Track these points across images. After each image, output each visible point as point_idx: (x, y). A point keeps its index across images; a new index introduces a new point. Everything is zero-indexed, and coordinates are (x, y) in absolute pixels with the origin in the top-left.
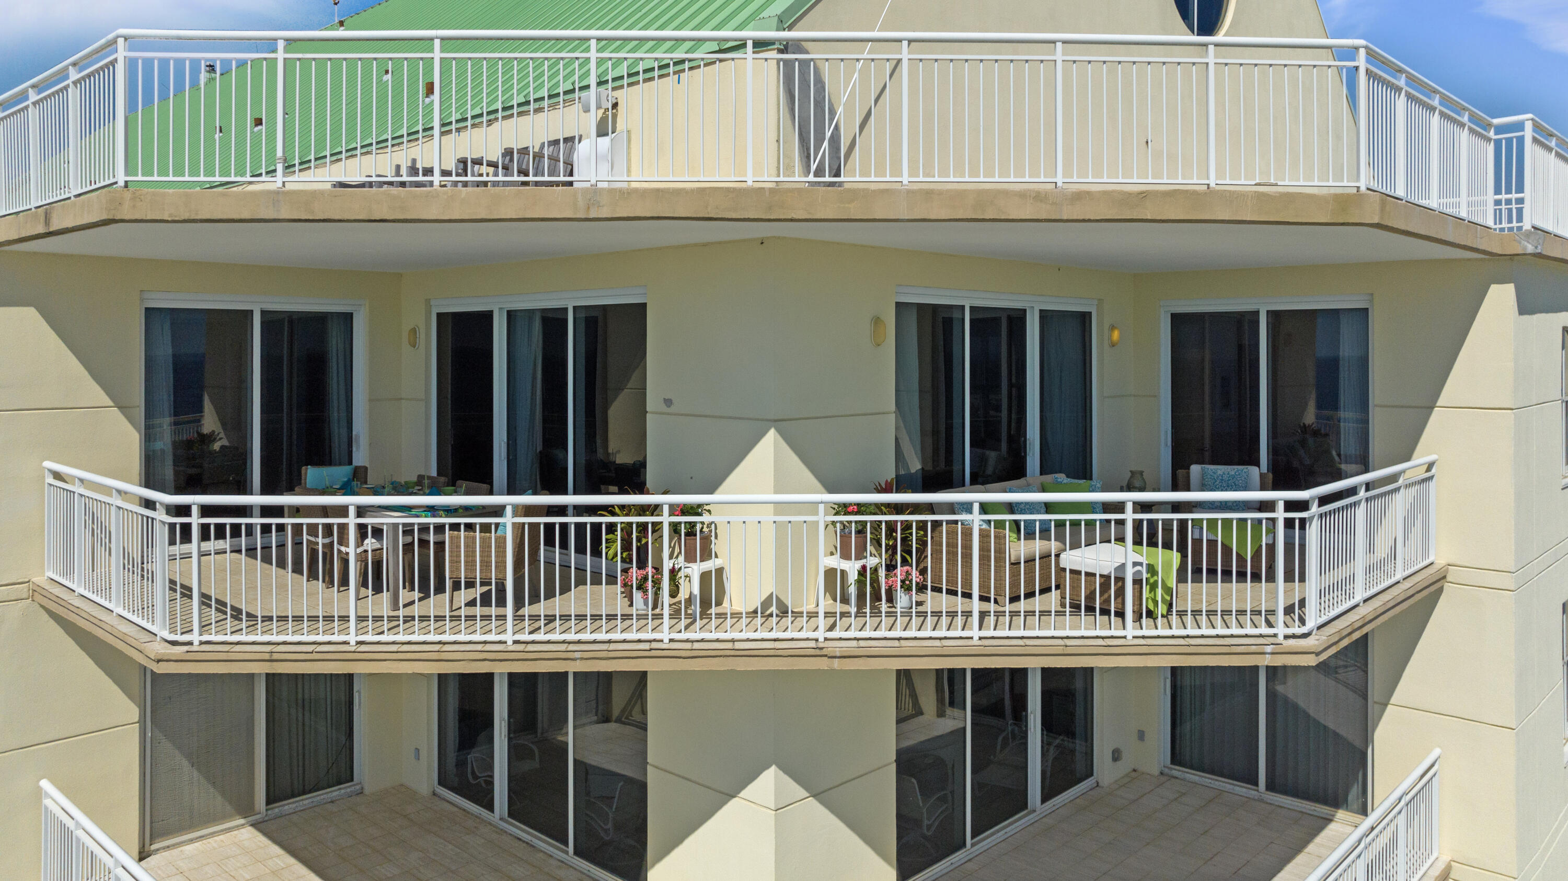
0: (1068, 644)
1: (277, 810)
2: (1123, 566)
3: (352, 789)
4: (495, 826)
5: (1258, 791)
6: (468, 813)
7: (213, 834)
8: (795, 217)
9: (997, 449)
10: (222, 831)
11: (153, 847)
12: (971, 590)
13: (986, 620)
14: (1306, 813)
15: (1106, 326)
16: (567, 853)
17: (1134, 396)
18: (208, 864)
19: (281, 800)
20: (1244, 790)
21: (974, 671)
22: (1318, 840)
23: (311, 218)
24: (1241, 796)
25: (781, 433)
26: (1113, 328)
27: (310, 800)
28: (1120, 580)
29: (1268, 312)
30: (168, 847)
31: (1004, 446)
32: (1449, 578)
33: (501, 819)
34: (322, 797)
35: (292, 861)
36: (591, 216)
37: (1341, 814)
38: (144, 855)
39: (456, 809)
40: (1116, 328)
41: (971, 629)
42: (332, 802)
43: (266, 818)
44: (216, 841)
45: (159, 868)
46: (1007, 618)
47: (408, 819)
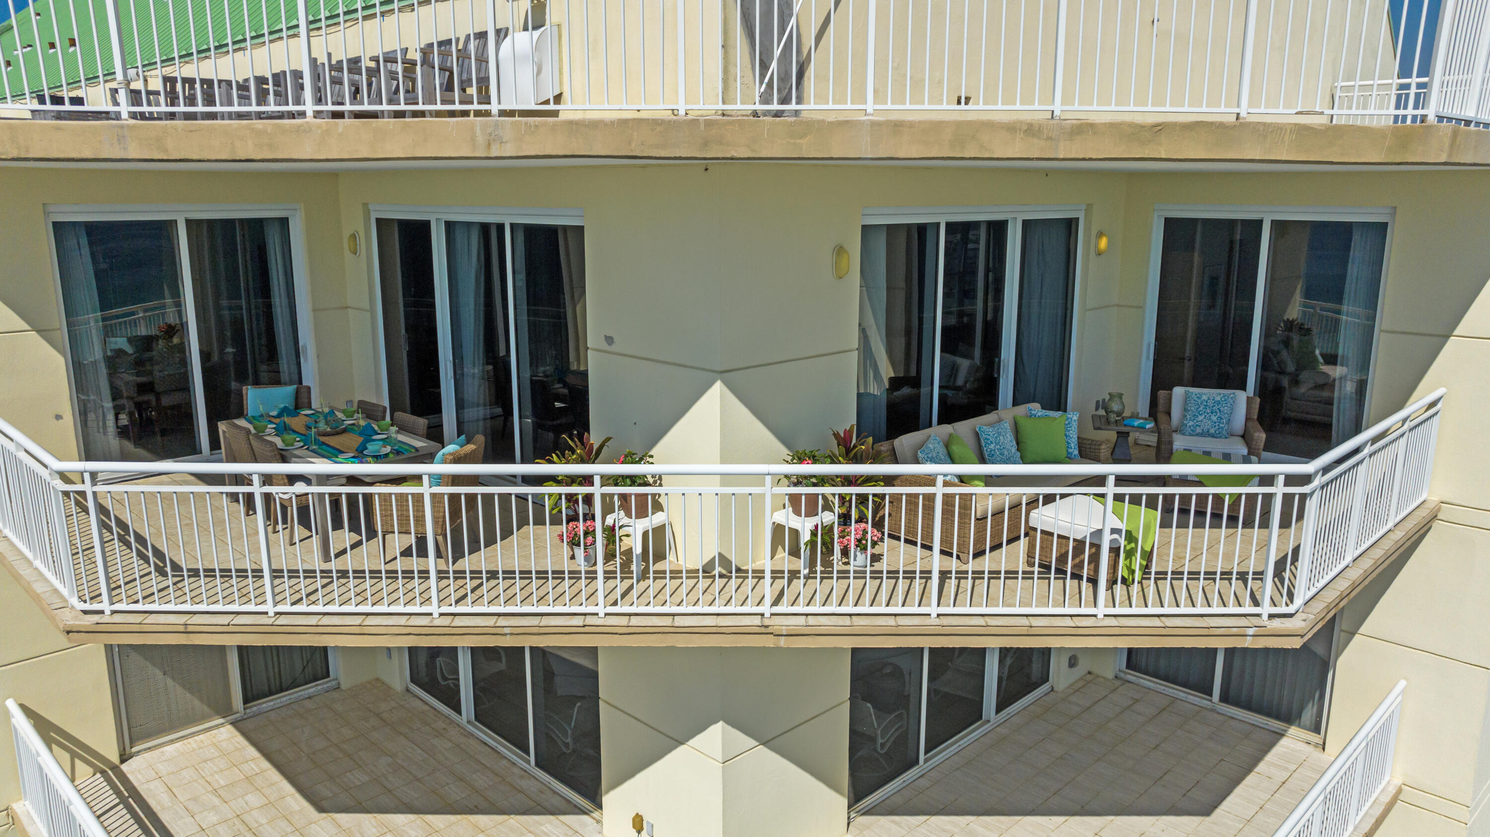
0: (1033, 625)
1: (255, 709)
2: (1099, 533)
3: (329, 685)
4: (462, 728)
5: (1211, 701)
6: (439, 712)
7: (193, 734)
8: (736, 155)
9: (968, 356)
10: (202, 730)
11: (134, 750)
12: (932, 543)
13: (946, 585)
14: (1259, 727)
15: (1094, 233)
16: (528, 762)
17: (1118, 306)
18: (187, 767)
19: (258, 698)
20: (1198, 699)
21: (931, 650)
22: (1269, 757)
23: (165, 157)
24: (1194, 704)
25: (727, 384)
26: (1100, 234)
27: (288, 698)
28: (1096, 547)
29: (1272, 221)
30: (149, 748)
31: (977, 352)
32: (1439, 517)
33: (469, 722)
34: (299, 694)
35: (266, 765)
36: (493, 155)
37: (1293, 730)
38: (125, 757)
39: (427, 708)
40: (1105, 235)
41: (929, 605)
42: (310, 698)
43: (245, 717)
44: (196, 742)
45: (139, 771)
46: (970, 581)
47: (381, 719)
